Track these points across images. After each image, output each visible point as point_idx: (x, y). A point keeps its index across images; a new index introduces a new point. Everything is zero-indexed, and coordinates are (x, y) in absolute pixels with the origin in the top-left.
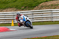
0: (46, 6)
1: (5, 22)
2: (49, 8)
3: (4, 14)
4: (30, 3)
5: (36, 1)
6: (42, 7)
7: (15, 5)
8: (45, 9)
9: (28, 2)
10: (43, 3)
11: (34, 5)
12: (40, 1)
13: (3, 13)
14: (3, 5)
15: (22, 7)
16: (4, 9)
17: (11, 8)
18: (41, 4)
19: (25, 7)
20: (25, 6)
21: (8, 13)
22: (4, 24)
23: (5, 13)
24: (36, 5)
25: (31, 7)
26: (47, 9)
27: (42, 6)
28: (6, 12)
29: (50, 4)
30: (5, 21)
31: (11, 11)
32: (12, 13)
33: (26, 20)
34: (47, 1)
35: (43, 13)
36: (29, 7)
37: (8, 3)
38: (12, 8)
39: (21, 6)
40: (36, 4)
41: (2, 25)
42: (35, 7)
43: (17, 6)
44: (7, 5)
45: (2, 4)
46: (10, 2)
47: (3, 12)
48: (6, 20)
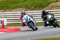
0: (56, 6)
1: (15, 23)
3: (14, 13)
4: (40, 3)
5: (46, 1)
6: (52, 7)
8: (55, 9)
9: (38, 2)
10: (53, 3)
11: (44, 5)
12: (50, 2)
13: (12, 13)
14: (12, 4)
15: (32, 7)
16: (13, 8)
17: (20, 8)
18: (52, 4)
19: (35, 7)
20: (35, 6)
21: (18, 13)
22: (13, 25)
23: (15, 13)
25: (41, 7)
26: (57, 9)
28: (16, 12)
30: (14, 21)
34: (57, 1)
36: (39, 7)
37: (17, 3)
38: (21, 8)
39: (30, 6)
40: (46, 4)
41: (12, 25)
42: (45, 7)
43: (27, 6)
44: (16, 5)
47: (13, 12)
48: (15, 20)
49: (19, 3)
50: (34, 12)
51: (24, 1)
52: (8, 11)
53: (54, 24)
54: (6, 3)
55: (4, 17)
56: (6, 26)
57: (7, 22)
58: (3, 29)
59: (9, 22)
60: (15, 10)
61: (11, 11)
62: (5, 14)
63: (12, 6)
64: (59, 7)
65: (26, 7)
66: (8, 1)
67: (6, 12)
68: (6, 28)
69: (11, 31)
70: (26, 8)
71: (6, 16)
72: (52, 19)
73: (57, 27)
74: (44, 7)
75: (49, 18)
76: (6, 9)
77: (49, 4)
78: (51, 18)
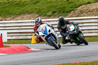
0: (88, 11)
1: (20, 38)
2: (93, 14)
3: (18, 23)
4: (61, 6)
5: (72, 3)
7: (36, 9)
8: (86, 16)
9: (58, 4)
10: (83, 6)
11: (67, 9)
12: (78, 3)
13: (16, 23)
15: (48, 12)
17: (29, 13)
18: (80, 7)
19: (54, 12)
20: (54, 10)
21: (26, 22)
23: (20, 23)
24: (72, 9)
25: (63, 12)
27: (81, 11)
28: (22, 20)
29: (94, 8)
30: (19, 36)
31: (30, 19)
32: (32, 22)
33: (48, 33)
35: (83, 23)
36: (60, 12)
37: (24, 6)
38: (31, 13)
39: (46, 10)
41: (15, 41)
42: (70, 12)
43: (40, 10)
44: (22, 9)
45: (15, 7)
46: (27, 4)
47: (17, 20)
48: (21, 33)
49: (27, 6)
50: (52, 21)
51: (35, 3)
52: (10, 18)
53: (79, 39)
54: (6, 5)
55: (3, 28)
56: (5, 43)
57: (8, 36)
58: (2, 48)
59: (12, 36)
60: (20, 18)
61: (14, 19)
62: (4, 23)
63: (16, 10)
64: (92, 12)
65: (38, 12)
66: (9, 3)
67: (5, 20)
68: (6, 46)
69: (14, 51)
70: (39, 14)
71: (5, 27)
72: (75, 32)
73: (83, 44)
74: (68, 12)
75: (71, 30)
76: (5, 16)
77: (76, 7)
78: (74, 30)
